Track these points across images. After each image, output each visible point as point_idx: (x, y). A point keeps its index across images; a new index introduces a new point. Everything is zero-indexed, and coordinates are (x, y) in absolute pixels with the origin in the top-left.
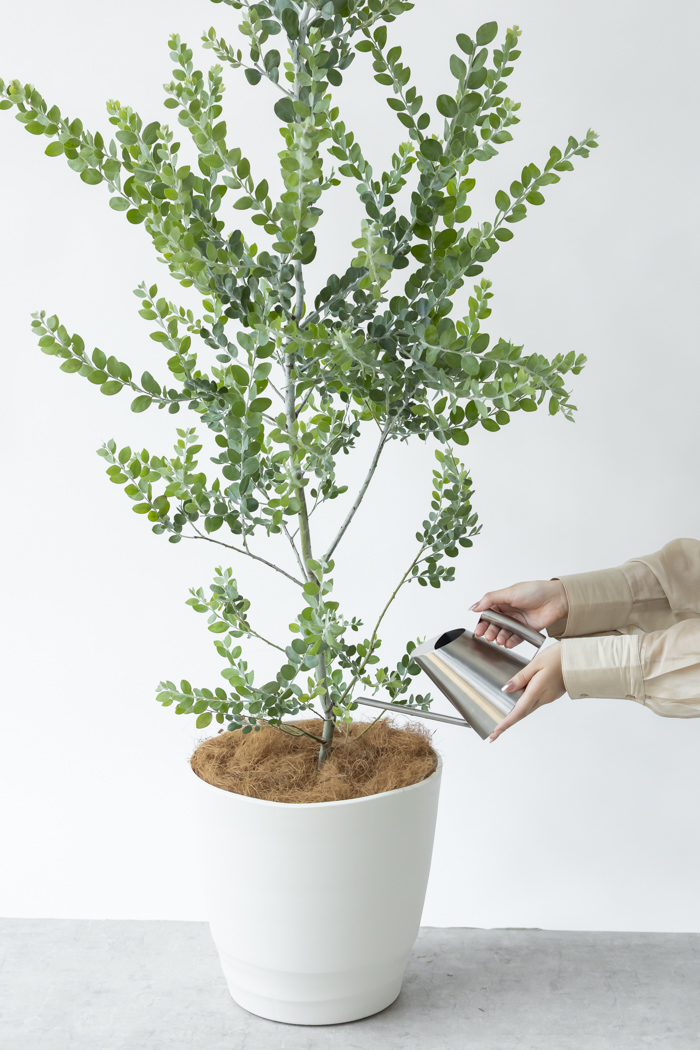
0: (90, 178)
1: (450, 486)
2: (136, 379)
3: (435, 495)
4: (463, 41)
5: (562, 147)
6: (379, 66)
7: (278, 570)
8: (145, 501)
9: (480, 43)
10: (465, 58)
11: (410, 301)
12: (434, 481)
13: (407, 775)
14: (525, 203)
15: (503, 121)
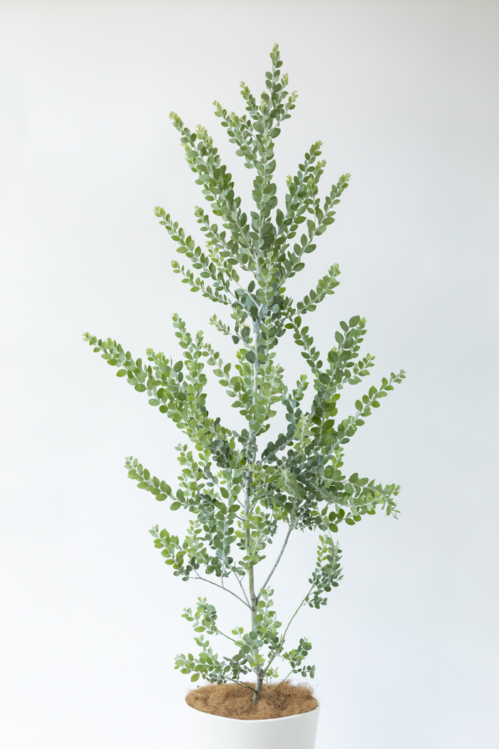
0: (140, 388)
1: (327, 553)
2: (174, 493)
3: (319, 559)
4: (343, 324)
5: (388, 378)
6: (297, 336)
7: (237, 597)
8: (171, 558)
9: (351, 326)
10: (342, 332)
11: (307, 456)
12: (318, 552)
13: (304, 707)
14: (371, 407)
15: (365, 365)
